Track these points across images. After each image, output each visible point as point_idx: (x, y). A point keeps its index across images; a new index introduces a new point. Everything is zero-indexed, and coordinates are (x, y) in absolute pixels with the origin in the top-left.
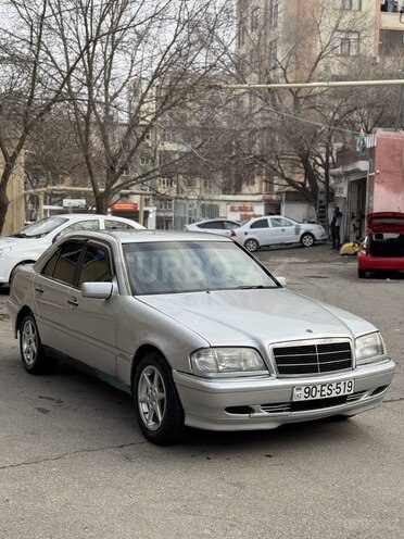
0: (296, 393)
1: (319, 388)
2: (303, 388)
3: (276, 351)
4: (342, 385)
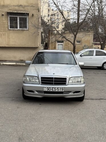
0: (44, 89)
1: (51, 88)
2: (46, 88)
3: (42, 78)
4: (59, 89)
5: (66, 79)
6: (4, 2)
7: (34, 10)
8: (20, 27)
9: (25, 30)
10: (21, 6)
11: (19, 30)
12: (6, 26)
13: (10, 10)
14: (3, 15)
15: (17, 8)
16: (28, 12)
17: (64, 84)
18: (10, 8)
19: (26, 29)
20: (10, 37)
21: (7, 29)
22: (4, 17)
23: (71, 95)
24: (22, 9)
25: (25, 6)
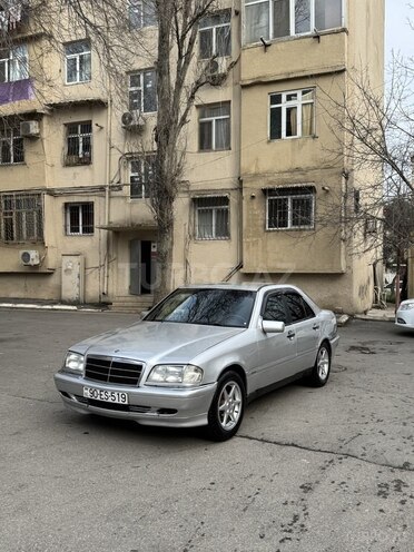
0: (85, 391)
1: (99, 392)
2: (89, 389)
4: (116, 395)
5: (140, 367)
6: (257, 166)
7: (331, 175)
8: (294, 224)
9: (304, 230)
10: (298, 169)
11: (291, 230)
12: (261, 222)
13: (271, 183)
14: (253, 197)
15: (286, 176)
16: (313, 184)
17: (134, 382)
18: (271, 179)
19: (307, 227)
20: (269, 248)
21: (261, 229)
22: (255, 201)
23: (150, 418)
24: (300, 177)
25: (308, 169)
